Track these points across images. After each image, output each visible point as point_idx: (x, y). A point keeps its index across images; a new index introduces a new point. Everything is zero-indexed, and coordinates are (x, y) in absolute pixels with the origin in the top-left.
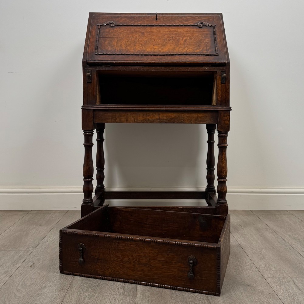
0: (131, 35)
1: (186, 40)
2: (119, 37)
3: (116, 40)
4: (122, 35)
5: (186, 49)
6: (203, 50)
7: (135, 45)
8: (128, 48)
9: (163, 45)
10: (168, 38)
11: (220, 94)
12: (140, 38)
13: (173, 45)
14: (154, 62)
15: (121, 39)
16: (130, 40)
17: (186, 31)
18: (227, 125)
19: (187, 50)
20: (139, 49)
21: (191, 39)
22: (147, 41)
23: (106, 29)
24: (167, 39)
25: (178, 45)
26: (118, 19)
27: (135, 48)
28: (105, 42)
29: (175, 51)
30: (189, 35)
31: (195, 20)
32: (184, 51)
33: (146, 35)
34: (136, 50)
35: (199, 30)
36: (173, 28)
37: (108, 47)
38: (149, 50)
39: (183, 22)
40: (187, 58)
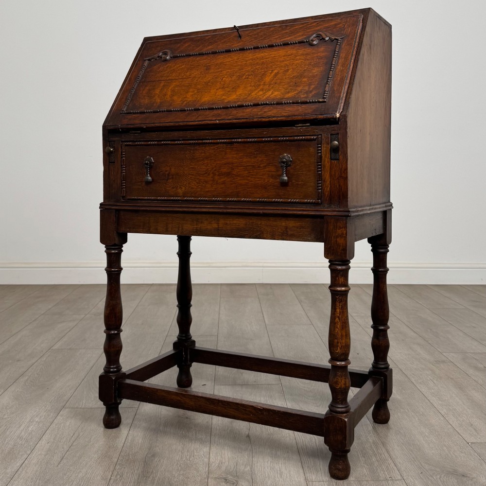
6: (301, 92)
10: (246, 73)
11: (328, 182)
14: (206, 122)
18: (341, 248)
19: (272, 93)
24: (244, 75)
25: (260, 85)
40: (265, 112)
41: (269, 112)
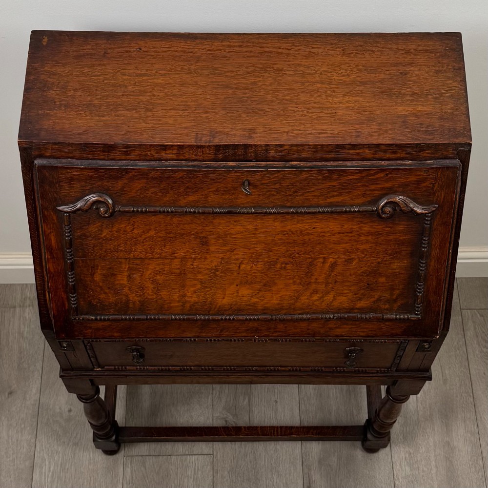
0: (168, 249)
1: (333, 266)
2: (131, 256)
3: (125, 266)
4: (140, 248)
5: (330, 297)
6: (379, 300)
7: (184, 286)
8: (164, 294)
9: (265, 285)
10: (281, 260)
12: (194, 259)
13: (294, 283)
15: (138, 262)
16: (167, 268)
17: (339, 233)
20: (194, 299)
21: (350, 261)
22: (217, 270)
23: (89, 224)
24: (276, 262)
25: (310, 283)
26: (120, 183)
27: (185, 295)
28: (93, 275)
29: (298, 305)
30: (344, 245)
31: (373, 187)
32: (323, 304)
33: (212, 248)
34: (186, 302)
35: (379, 227)
36: (298, 222)
37: (105, 293)
38: (225, 301)
39: (333, 196)
40: (331, 329)
41: (338, 330)
